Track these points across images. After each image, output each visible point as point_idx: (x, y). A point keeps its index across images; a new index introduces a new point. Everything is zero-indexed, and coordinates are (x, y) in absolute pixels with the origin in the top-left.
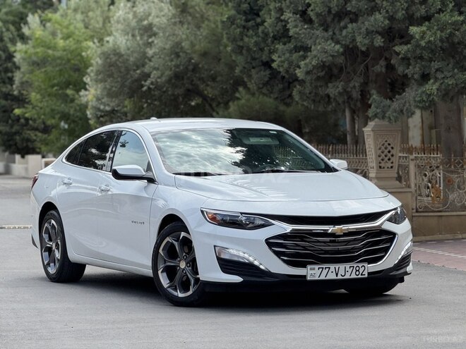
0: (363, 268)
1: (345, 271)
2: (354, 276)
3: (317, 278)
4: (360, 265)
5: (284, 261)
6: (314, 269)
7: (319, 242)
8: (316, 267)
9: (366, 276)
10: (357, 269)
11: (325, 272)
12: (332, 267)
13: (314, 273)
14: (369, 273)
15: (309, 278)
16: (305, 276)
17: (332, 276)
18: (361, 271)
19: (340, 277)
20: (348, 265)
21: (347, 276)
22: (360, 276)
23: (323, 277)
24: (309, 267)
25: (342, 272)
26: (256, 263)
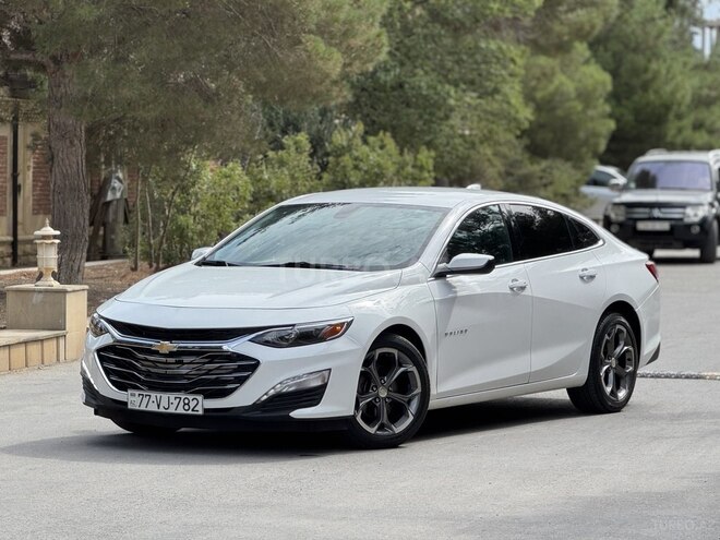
0: (195, 402)
1: (169, 403)
2: (181, 411)
3: (137, 408)
4: (191, 397)
5: (113, 382)
6: (134, 395)
7: (147, 360)
8: (137, 393)
9: (201, 412)
10: (186, 401)
11: (145, 400)
12: (153, 395)
13: (135, 400)
14: (206, 410)
15: (129, 407)
16: (126, 403)
17: (153, 408)
18: (192, 404)
19: (162, 410)
20: (172, 396)
21: (172, 410)
22: (190, 412)
23: (143, 408)
24: (130, 391)
25: (164, 403)
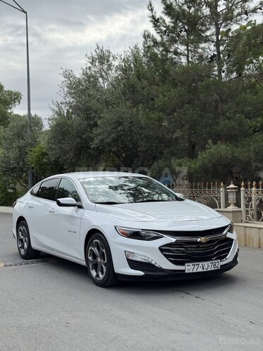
0: (218, 263)
1: (207, 266)
2: (213, 269)
3: (191, 271)
4: (216, 261)
5: (171, 261)
6: (189, 266)
7: (191, 247)
8: (191, 264)
9: (219, 268)
10: (215, 264)
11: (196, 267)
12: (200, 264)
13: (190, 268)
14: (221, 266)
15: (186, 272)
16: (184, 271)
17: (200, 270)
18: (217, 265)
19: (205, 270)
20: (209, 263)
21: (209, 269)
22: (216, 268)
23: (195, 271)
24: (186, 264)
25: (206, 267)
26: (153, 263)
